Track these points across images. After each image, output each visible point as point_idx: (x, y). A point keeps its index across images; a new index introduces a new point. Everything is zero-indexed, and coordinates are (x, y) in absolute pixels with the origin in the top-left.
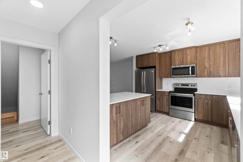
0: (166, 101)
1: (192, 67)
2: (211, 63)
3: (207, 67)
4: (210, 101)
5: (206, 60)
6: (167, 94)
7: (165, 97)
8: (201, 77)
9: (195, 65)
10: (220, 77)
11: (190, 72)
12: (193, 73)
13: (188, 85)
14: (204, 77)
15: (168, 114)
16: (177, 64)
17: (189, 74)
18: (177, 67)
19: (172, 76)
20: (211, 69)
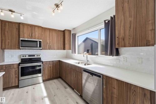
0: (14, 74)
1: (39, 42)
2: (51, 41)
3: (48, 43)
4: (52, 65)
5: (48, 38)
6: (16, 66)
7: (14, 70)
8: (45, 49)
9: (41, 40)
10: (55, 49)
11: (38, 46)
12: (40, 46)
13: (34, 56)
14: (47, 49)
15: (17, 87)
16: (26, 37)
17: (37, 47)
18: (26, 39)
19: (21, 48)
20: (51, 45)
